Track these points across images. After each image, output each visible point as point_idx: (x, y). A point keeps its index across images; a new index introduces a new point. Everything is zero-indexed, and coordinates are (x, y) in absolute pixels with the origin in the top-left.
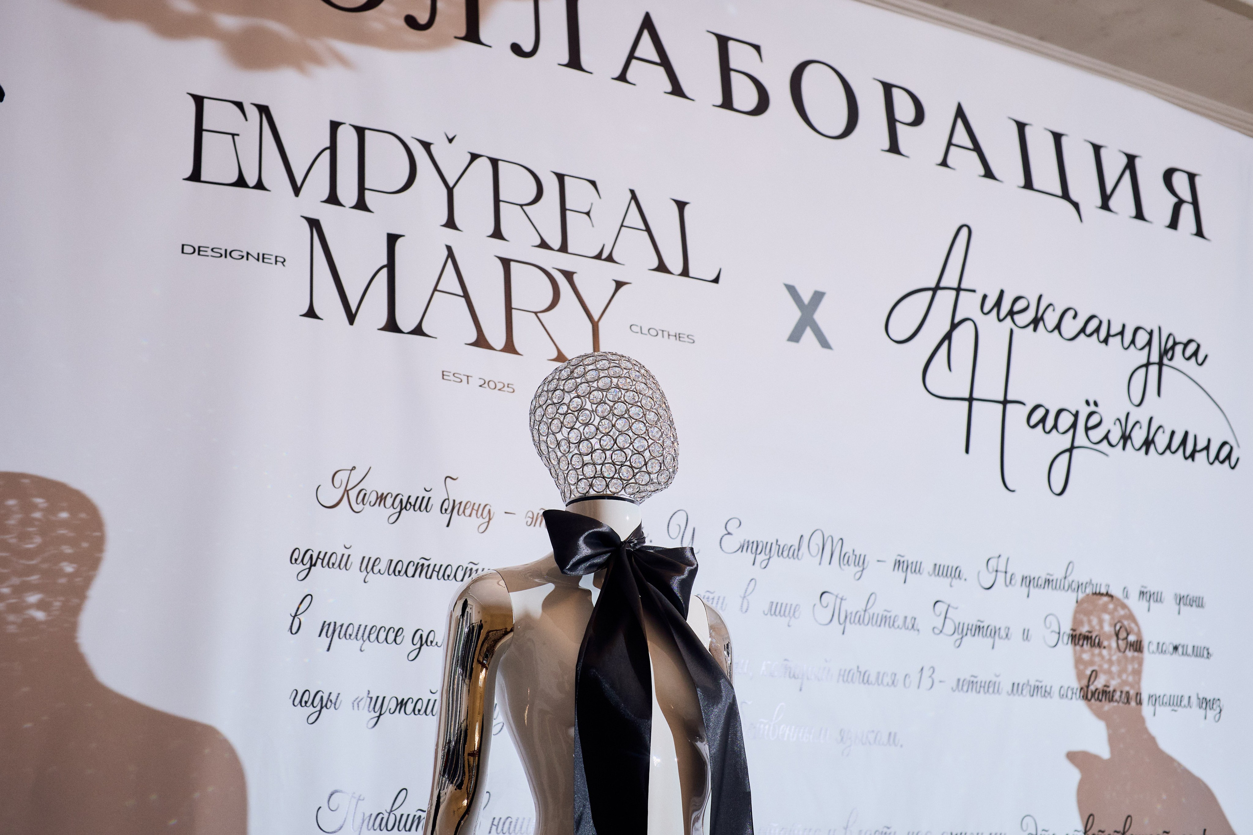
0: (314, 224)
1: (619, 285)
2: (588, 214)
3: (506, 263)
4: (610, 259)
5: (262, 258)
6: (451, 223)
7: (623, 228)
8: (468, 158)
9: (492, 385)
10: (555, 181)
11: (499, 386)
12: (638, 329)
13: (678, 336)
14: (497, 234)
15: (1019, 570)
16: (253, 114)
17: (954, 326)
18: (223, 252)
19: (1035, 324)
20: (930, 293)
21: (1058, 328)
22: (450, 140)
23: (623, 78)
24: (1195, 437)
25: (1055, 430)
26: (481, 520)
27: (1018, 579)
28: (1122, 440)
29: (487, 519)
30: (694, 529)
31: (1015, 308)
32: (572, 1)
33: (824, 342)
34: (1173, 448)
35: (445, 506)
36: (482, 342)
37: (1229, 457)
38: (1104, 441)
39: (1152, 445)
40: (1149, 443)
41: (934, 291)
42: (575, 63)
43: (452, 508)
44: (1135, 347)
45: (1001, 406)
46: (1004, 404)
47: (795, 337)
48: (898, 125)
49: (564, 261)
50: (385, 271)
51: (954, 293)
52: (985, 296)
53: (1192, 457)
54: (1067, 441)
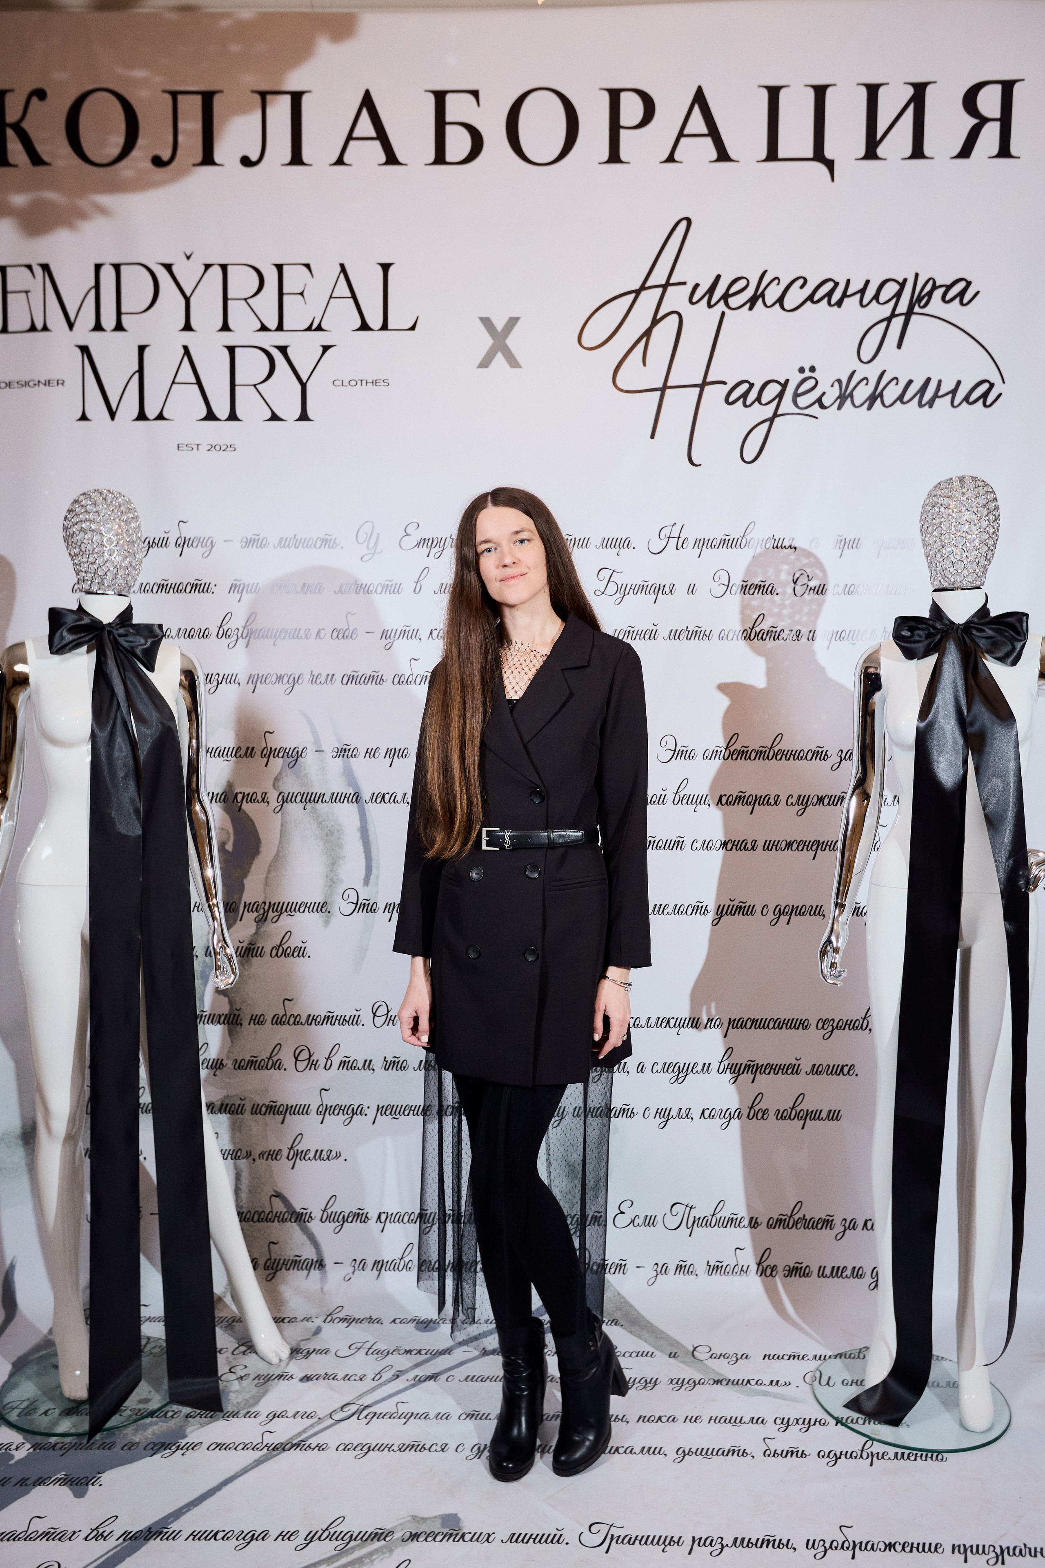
0: (84, 349)
1: (326, 348)
2: (302, 294)
3: (231, 350)
4: (319, 328)
5: (48, 383)
6: (188, 327)
7: (332, 300)
8: (203, 268)
9: (218, 448)
10: (275, 272)
11: (224, 447)
12: (340, 383)
13: (375, 383)
14: (225, 327)
15: (691, 534)
16: (38, 271)
17: (655, 322)
18: (23, 383)
19: (752, 301)
20: (633, 296)
21: (780, 301)
22: (188, 258)
23: (340, 161)
24: (940, 382)
25: (757, 403)
26: (205, 549)
27: (691, 542)
28: (839, 400)
29: (210, 548)
30: (378, 534)
31: (731, 292)
32: (297, 98)
33: (513, 362)
34: (907, 398)
35: (179, 542)
36: (210, 416)
37: (985, 395)
38: (817, 404)
39: (879, 400)
40: (874, 398)
41: (638, 292)
42: (297, 159)
43: (183, 543)
44: (878, 302)
45: (698, 390)
46: (702, 386)
47: (485, 363)
48: (622, 131)
49: (280, 339)
50: (137, 375)
51: (660, 290)
52: (697, 286)
53: (931, 404)
54: (769, 411)
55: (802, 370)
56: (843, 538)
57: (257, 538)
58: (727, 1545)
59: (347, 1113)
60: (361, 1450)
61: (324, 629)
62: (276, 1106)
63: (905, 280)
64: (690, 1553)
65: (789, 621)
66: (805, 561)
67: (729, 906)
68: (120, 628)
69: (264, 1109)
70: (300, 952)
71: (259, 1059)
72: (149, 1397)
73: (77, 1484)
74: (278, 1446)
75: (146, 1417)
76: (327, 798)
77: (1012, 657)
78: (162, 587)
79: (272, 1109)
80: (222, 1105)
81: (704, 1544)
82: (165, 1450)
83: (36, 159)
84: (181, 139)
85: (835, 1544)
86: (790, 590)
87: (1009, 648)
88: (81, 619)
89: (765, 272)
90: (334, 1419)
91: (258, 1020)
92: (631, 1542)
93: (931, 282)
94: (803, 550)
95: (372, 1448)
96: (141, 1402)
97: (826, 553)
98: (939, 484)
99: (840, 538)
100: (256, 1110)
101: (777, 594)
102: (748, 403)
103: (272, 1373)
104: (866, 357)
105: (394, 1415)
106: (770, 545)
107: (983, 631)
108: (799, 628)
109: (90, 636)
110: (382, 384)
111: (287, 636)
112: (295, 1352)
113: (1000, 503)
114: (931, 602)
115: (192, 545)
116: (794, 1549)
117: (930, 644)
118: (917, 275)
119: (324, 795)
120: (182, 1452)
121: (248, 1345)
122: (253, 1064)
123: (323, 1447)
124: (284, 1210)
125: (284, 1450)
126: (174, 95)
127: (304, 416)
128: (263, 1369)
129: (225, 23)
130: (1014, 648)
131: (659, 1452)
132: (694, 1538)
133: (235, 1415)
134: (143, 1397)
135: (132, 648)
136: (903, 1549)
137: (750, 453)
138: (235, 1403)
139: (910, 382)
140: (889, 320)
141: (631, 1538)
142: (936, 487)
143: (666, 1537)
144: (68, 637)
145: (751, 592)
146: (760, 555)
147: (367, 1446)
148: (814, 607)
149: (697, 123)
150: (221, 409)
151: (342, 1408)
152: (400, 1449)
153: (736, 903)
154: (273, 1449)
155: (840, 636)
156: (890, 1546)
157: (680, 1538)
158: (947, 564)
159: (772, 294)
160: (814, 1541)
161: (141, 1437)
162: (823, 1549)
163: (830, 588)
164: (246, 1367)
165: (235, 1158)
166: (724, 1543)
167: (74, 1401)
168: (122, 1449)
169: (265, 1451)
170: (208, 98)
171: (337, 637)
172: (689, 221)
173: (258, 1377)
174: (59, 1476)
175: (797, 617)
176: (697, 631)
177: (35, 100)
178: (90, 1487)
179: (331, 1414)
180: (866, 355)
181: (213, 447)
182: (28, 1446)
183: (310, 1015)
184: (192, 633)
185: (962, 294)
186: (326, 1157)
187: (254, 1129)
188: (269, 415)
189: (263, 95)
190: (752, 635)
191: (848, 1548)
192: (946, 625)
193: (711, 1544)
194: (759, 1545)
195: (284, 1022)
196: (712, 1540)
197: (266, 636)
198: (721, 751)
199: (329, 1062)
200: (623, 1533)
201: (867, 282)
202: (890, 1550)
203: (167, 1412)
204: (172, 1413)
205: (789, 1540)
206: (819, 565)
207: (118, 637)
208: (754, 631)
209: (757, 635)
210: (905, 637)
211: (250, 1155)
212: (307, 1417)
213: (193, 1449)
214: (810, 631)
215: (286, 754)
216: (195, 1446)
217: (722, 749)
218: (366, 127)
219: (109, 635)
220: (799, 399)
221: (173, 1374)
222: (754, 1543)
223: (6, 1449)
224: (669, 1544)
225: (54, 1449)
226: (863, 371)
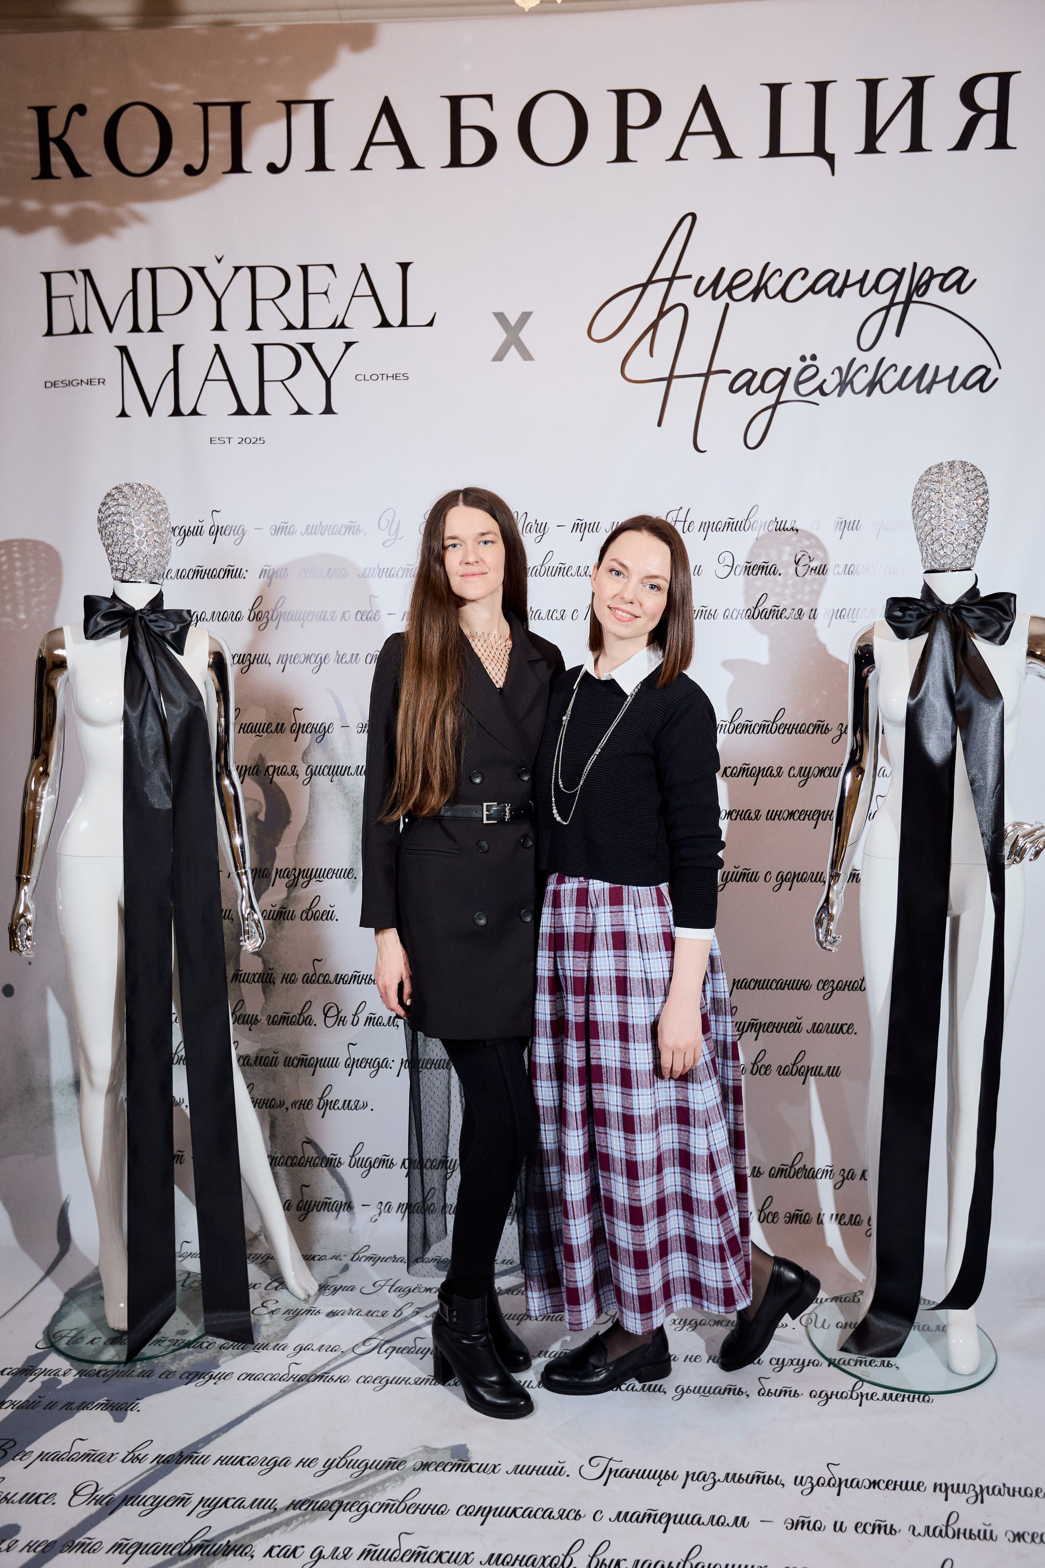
0: (123, 350)
1: (348, 345)
2: (325, 293)
3: (260, 347)
4: (342, 326)
5: (90, 382)
6: (219, 327)
7: (354, 299)
8: (233, 270)
9: (248, 441)
10: (300, 273)
11: (254, 440)
12: (362, 378)
13: (395, 377)
14: (254, 327)
16: (80, 276)
17: (662, 314)
18: (67, 383)
19: (755, 294)
20: (641, 289)
21: (782, 292)
22: (219, 261)
23: (361, 166)
24: (937, 368)
25: (760, 390)
26: (237, 537)
27: (697, 525)
28: (839, 387)
29: (241, 535)
30: (399, 521)
31: (735, 283)
32: (320, 106)
33: (526, 355)
34: (905, 384)
35: (212, 531)
36: (241, 411)
37: (982, 381)
38: (818, 391)
39: (878, 386)
40: (874, 384)
41: (645, 286)
42: (320, 165)
43: (217, 531)
44: (877, 291)
45: (703, 379)
46: (707, 375)
47: (499, 357)
48: (629, 131)
49: (305, 336)
50: (172, 373)
51: (667, 283)
52: (702, 279)
53: (929, 389)
54: (771, 398)
55: (803, 358)
56: (844, 520)
57: (285, 525)
58: (719, 1480)
59: (373, 1066)
60: (380, 1382)
61: (349, 612)
62: (307, 1059)
63: (904, 270)
64: (683, 1487)
65: (791, 601)
66: (807, 543)
67: (734, 872)
68: (151, 614)
69: (296, 1062)
70: (328, 915)
71: (291, 1015)
72: (187, 1329)
73: (117, 1409)
74: (303, 1378)
75: (183, 1347)
76: (352, 771)
77: (1000, 637)
78: (198, 573)
79: (304, 1062)
80: (257, 1057)
81: (697, 1479)
82: (199, 1379)
83: (77, 171)
84: (211, 148)
85: (822, 1481)
86: (792, 571)
87: (998, 627)
88: (114, 607)
89: (768, 264)
90: (356, 1353)
91: (289, 979)
92: (628, 1476)
93: (929, 271)
94: (804, 532)
95: (390, 1381)
96: (179, 1333)
97: (827, 535)
98: (930, 469)
99: (840, 521)
100: (289, 1062)
101: (780, 574)
102: (751, 391)
103: (300, 1308)
104: (865, 344)
105: (412, 1350)
106: (772, 527)
107: (972, 611)
108: (801, 607)
109: (124, 622)
110: (402, 377)
111: (314, 618)
112: (323, 1288)
113: (990, 487)
114: (923, 583)
115: (224, 533)
116: (783, 1485)
117: (921, 624)
118: (915, 264)
119: (350, 768)
120: (214, 1381)
121: (279, 1281)
122: (285, 1020)
123: (345, 1379)
124: (315, 1155)
125: (308, 1381)
126: (205, 106)
127: (329, 410)
128: (293, 1304)
129: (252, 37)
130: (1002, 628)
131: (659, 1390)
132: (688, 1472)
133: (265, 1347)
134: (181, 1329)
135: (163, 633)
136: (887, 1487)
137: (753, 438)
138: (265, 1336)
139: (909, 369)
140: (888, 308)
141: (628, 1472)
142: (926, 472)
143: (662, 1471)
144: (104, 623)
145: (755, 572)
146: (764, 537)
147: (386, 1379)
148: (815, 587)
149: (702, 122)
150: (251, 404)
151: (364, 1343)
152: (416, 1383)
153: (740, 870)
154: (298, 1380)
155: (840, 614)
156: (875, 1484)
157: (675, 1472)
158: (936, 547)
159: (775, 285)
160: (802, 1478)
161: (177, 1366)
162: (810, 1485)
163: (830, 568)
164: (277, 1301)
165: (270, 1106)
166: (717, 1478)
167: (118, 1331)
168: (160, 1377)
169: (291, 1381)
170: (236, 108)
171: (361, 618)
172: (694, 216)
173: (288, 1311)
174: (101, 1401)
175: (799, 597)
176: (702, 611)
177: (76, 114)
178: (129, 1412)
179: (353, 1348)
180: (866, 343)
181: (243, 440)
182: (74, 1372)
183: (338, 975)
184: (225, 616)
185: (959, 282)
186: (353, 1107)
187: (287, 1080)
188: (296, 409)
189: (288, 104)
190: (756, 613)
191: (834, 1485)
192: (936, 605)
193: (704, 1478)
194: (749, 1480)
195: (314, 981)
196: (705, 1475)
197: (295, 619)
198: (726, 725)
199: (356, 1018)
200: (621, 1467)
201: (867, 272)
202: (874, 1488)
203: (203, 1343)
204: (207, 1344)
205: (778, 1477)
206: (820, 546)
207: (148, 623)
208: (757, 611)
209: (760, 614)
210: (898, 617)
211: (284, 1104)
212: (331, 1351)
213: (224, 1378)
214: (812, 610)
215: (314, 729)
216: (227, 1376)
217: (727, 723)
218: (385, 133)
219: (140, 621)
220: (800, 386)
221: (209, 1307)
222: (745, 1478)
223: (54, 1375)
224: (664, 1478)
225: (98, 1376)
226: (862, 358)
